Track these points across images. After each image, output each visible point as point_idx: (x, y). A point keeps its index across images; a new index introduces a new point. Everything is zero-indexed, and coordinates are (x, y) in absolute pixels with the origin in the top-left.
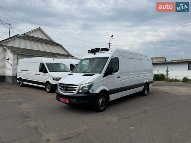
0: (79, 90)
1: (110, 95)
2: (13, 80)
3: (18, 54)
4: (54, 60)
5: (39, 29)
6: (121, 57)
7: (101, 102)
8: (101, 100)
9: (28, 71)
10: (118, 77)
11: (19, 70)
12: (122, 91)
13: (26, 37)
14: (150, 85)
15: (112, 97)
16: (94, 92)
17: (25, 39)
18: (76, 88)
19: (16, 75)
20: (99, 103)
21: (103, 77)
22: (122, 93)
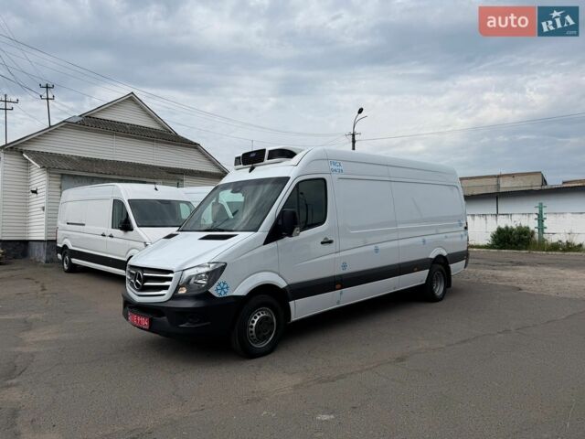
0: (178, 287)
1: (292, 303)
2: (48, 253)
3: (63, 176)
4: (156, 189)
5: (131, 99)
6: (336, 176)
7: (254, 325)
8: (256, 318)
9: (83, 225)
10: (322, 243)
11: (61, 224)
12: (338, 286)
13: (91, 123)
14: (456, 268)
15: (301, 309)
16: (228, 294)
17: (86, 130)
18: (170, 279)
19: (54, 238)
20: (250, 329)
21: (264, 244)
22: (341, 293)
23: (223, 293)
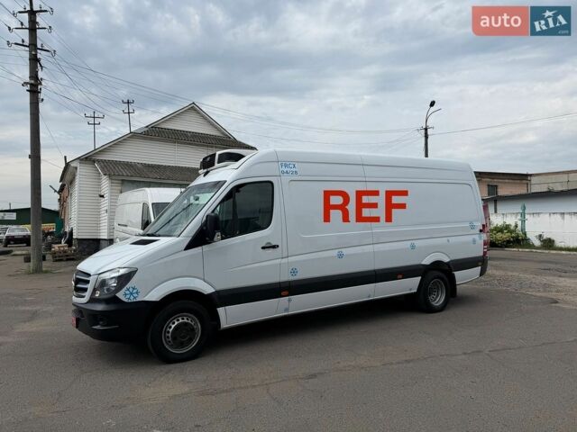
0: (94, 290)
3: (123, 181)
7: (171, 330)
8: (173, 323)
9: (126, 226)
10: (263, 248)
12: (285, 293)
16: (139, 299)
18: (88, 282)
20: (167, 335)
21: (185, 249)
22: (289, 300)
23: (132, 298)
